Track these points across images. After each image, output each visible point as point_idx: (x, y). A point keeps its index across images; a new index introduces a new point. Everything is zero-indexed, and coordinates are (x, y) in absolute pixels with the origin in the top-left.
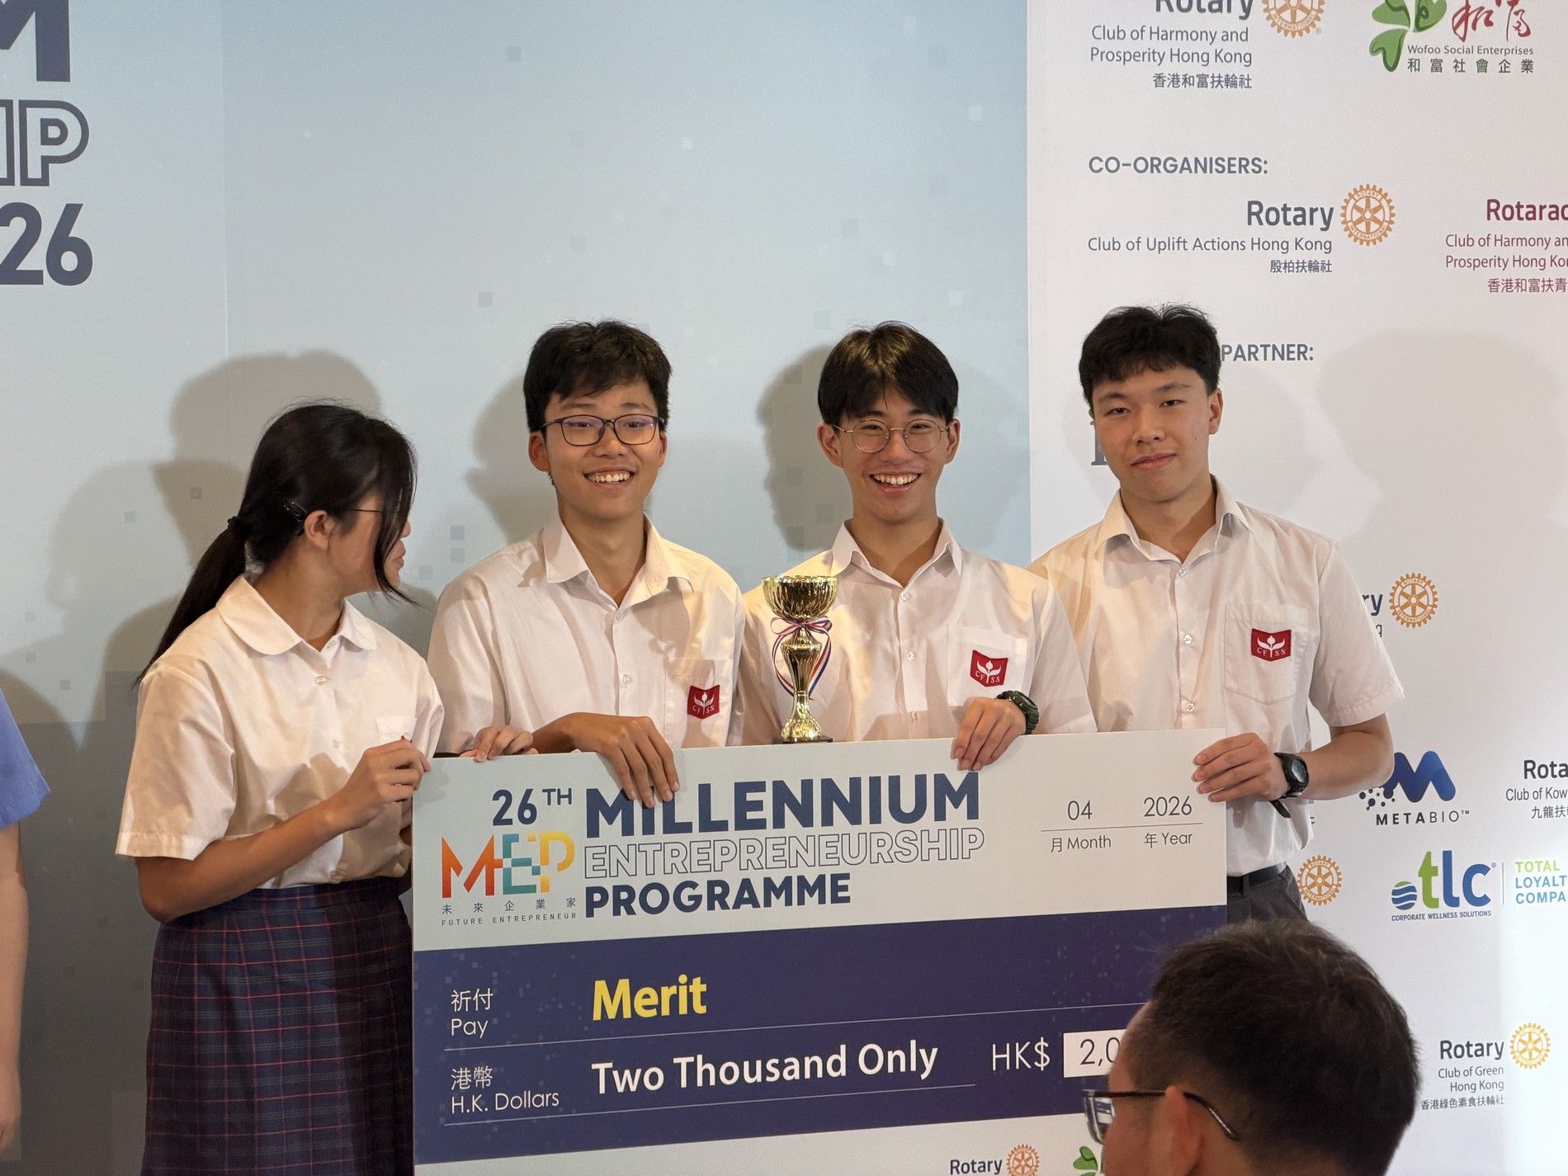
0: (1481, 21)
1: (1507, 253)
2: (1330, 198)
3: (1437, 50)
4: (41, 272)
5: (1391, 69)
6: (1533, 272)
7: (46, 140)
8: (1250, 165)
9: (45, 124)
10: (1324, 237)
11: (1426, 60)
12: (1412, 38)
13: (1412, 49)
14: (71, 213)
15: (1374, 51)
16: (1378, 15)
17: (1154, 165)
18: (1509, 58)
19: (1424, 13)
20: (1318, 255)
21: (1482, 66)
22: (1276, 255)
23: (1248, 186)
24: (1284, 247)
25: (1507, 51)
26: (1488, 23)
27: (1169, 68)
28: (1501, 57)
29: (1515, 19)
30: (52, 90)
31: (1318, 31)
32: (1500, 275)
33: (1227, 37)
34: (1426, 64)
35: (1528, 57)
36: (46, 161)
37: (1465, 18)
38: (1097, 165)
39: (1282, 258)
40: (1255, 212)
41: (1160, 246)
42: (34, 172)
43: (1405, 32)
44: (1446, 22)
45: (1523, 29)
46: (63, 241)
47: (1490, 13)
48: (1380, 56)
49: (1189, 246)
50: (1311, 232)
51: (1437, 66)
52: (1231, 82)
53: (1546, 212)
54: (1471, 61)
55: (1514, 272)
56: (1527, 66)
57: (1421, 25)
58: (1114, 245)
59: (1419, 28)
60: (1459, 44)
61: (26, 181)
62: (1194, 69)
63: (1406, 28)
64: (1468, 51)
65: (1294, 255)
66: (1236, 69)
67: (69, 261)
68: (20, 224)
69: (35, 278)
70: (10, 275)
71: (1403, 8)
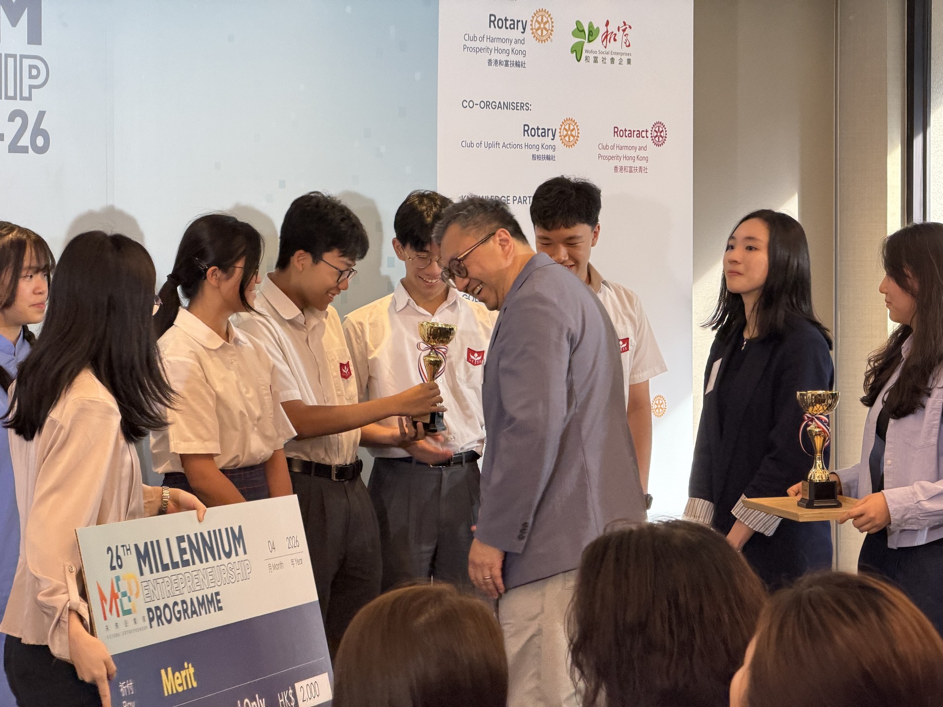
0: (612, 39)
1: (621, 153)
3: (596, 52)
4: (28, 147)
5: (579, 61)
6: (629, 163)
7: (31, 77)
8: (524, 106)
9: (31, 67)
10: (552, 143)
11: (592, 56)
12: (587, 46)
13: (587, 51)
14: (41, 115)
15: (572, 52)
16: (574, 34)
17: (487, 105)
18: (623, 57)
19: (591, 33)
20: (549, 152)
21: (612, 60)
22: (534, 151)
24: (537, 148)
25: (622, 54)
26: (615, 40)
27: (495, 56)
28: (619, 57)
29: (625, 38)
31: (551, 41)
32: (619, 164)
33: (516, 42)
34: (592, 60)
35: (629, 57)
36: (31, 87)
37: (606, 37)
38: (465, 104)
39: (537, 153)
40: (526, 130)
41: (489, 146)
43: (584, 42)
44: (599, 39)
45: (628, 43)
46: (38, 131)
47: (615, 35)
48: (575, 53)
49: (501, 146)
50: (547, 141)
51: (596, 61)
52: (518, 64)
53: (636, 133)
54: (609, 57)
55: (623, 163)
56: (629, 61)
57: (590, 40)
58: (471, 145)
59: (589, 41)
60: (603, 49)
61: (22, 98)
62: (503, 57)
63: (584, 40)
64: (608, 53)
65: (542, 152)
66: (519, 58)
67: (40, 141)
68: (18, 121)
69: (24, 150)
70: (14, 148)
71: (583, 31)
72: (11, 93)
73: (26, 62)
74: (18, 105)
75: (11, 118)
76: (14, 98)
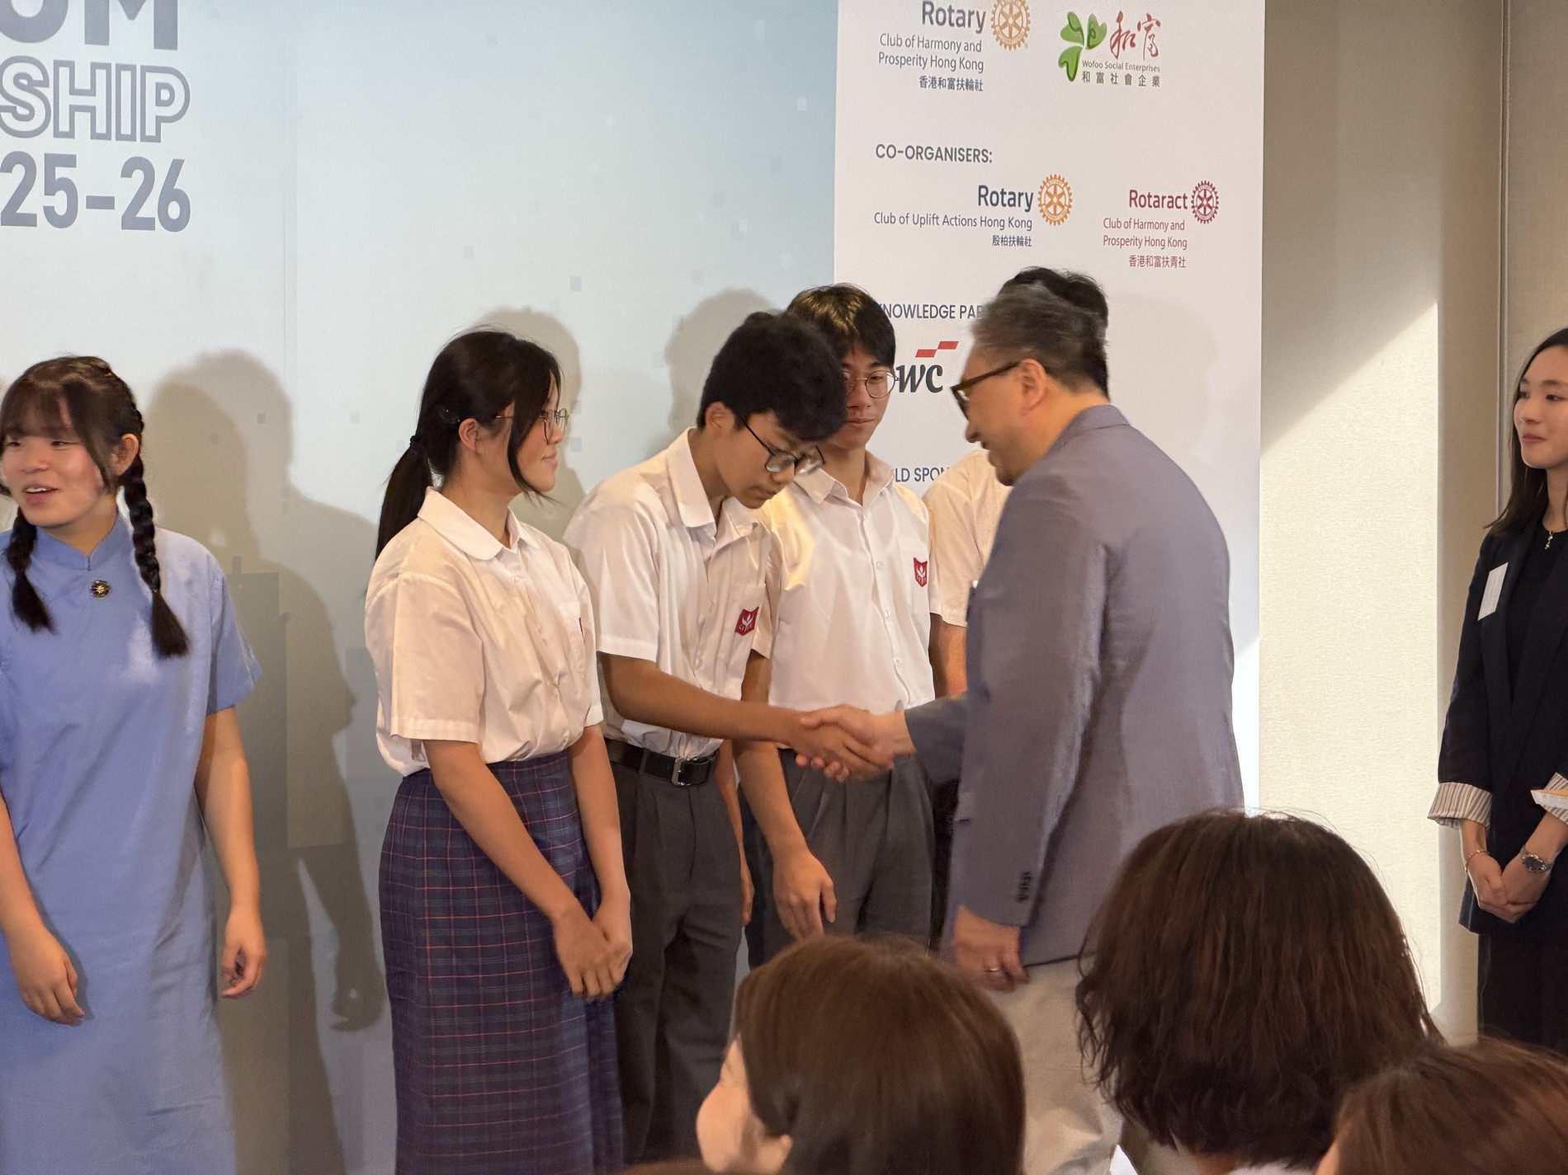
0: (1128, 42)
1: (1141, 234)
2: (1032, 187)
3: (1100, 65)
4: (154, 219)
5: (1072, 79)
6: (1156, 251)
7: (159, 102)
8: (981, 155)
9: (160, 87)
10: (1027, 217)
11: (1093, 72)
12: (1086, 55)
13: (1085, 64)
14: (177, 166)
15: (1061, 64)
16: (1065, 34)
17: (918, 152)
18: (1145, 74)
19: (1093, 34)
20: (1022, 232)
21: (1128, 79)
22: (996, 231)
23: (978, 173)
24: (1001, 224)
25: (1144, 68)
26: (1133, 45)
27: (931, 71)
28: (1140, 73)
29: (1149, 42)
30: (164, 57)
31: (1026, 45)
32: (1137, 252)
33: (967, 48)
34: (1094, 77)
35: (1156, 74)
36: (160, 120)
37: (1118, 40)
38: (881, 151)
39: (1001, 234)
40: (984, 194)
41: (921, 221)
42: (151, 131)
43: (1081, 49)
44: (1106, 42)
45: (1154, 52)
46: (171, 193)
47: (1134, 36)
48: (1065, 67)
50: (1018, 212)
51: (1100, 80)
52: (969, 85)
53: (1166, 200)
54: (1121, 74)
55: (1147, 251)
56: (1156, 81)
57: (1091, 44)
59: (1090, 47)
60: (1112, 60)
61: (145, 138)
62: (945, 73)
63: (1079, 45)
65: (1010, 232)
66: (972, 75)
67: (174, 210)
68: (138, 176)
69: (148, 224)
70: (131, 221)
71: (1080, 29)
72: (126, 130)
74: (138, 149)
75: (127, 172)
76: (132, 138)
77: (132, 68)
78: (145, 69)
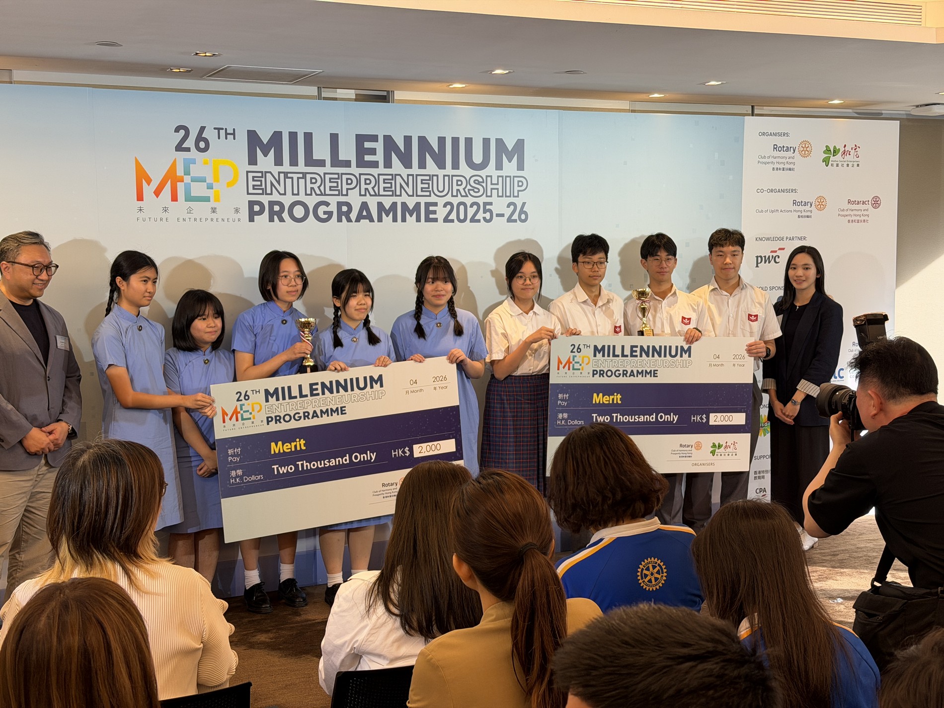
0: (848, 154)
1: (852, 213)
2: (812, 200)
3: (838, 161)
4: (517, 220)
5: (827, 166)
6: (858, 218)
7: (519, 186)
8: (794, 191)
9: (519, 182)
10: (810, 209)
11: (835, 164)
12: (832, 158)
13: (832, 161)
14: (524, 204)
15: (823, 162)
16: (824, 152)
17: (772, 191)
18: (854, 163)
20: (809, 214)
21: (848, 165)
22: (799, 214)
23: (793, 196)
24: (801, 212)
25: (854, 162)
26: (849, 154)
27: (776, 166)
28: (852, 163)
29: (856, 153)
30: (520, 173)
31: (811, 156)
32: (851, 219)
33: (789, 158)
34: (835, 165)
35: (858, 163)
36: (519, 191)
37: (844, 153)
38: (758, 191)
39: (801, 215)
40: (795, 203)
41: (772, 212)
42: (516, 194)
43: (830, 156)
44: (840, 154)
45: (857, 156)
46: (522, 211)
47: (850, 152)
48: (825, 163)
49: (779, 211)
50: (807, 208)
51: (837, 165)
52: (790, 169)
53: (861, 202)
54: (845, 164)
55: (854, 218)
56: (858, 165)
57: (834, 155)
58: (762, 211)
60: (842, 160)
61: (514, 196)
62: (782, 166)
64: (845, 162)
65: (804, 214)
66: (791, 166)
67: (523, 217)
68: (512, 207)
69: (515, 221)
70: (510, 220)
71: (830, 150)
72: (508, 194)
73: (516, 180)
74: (512, 200)
75: (508, 206)
76: (510, 196)
77: (510, 177)
78: (514, 177)
